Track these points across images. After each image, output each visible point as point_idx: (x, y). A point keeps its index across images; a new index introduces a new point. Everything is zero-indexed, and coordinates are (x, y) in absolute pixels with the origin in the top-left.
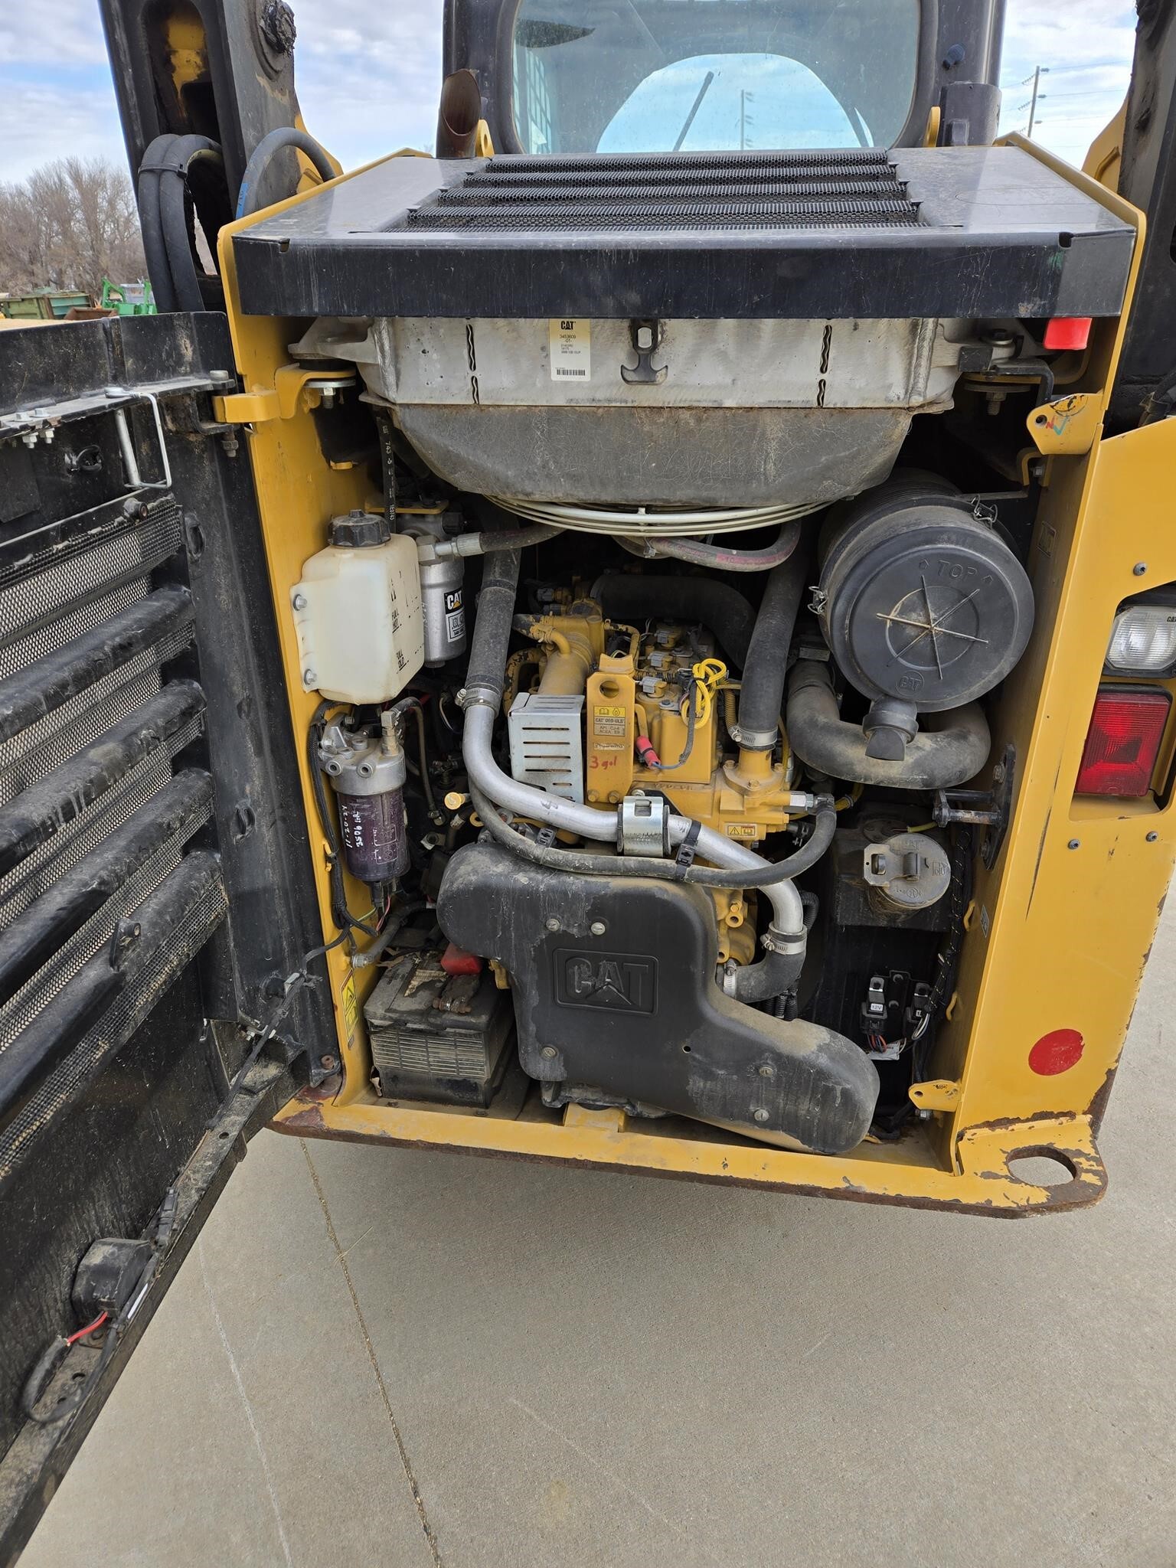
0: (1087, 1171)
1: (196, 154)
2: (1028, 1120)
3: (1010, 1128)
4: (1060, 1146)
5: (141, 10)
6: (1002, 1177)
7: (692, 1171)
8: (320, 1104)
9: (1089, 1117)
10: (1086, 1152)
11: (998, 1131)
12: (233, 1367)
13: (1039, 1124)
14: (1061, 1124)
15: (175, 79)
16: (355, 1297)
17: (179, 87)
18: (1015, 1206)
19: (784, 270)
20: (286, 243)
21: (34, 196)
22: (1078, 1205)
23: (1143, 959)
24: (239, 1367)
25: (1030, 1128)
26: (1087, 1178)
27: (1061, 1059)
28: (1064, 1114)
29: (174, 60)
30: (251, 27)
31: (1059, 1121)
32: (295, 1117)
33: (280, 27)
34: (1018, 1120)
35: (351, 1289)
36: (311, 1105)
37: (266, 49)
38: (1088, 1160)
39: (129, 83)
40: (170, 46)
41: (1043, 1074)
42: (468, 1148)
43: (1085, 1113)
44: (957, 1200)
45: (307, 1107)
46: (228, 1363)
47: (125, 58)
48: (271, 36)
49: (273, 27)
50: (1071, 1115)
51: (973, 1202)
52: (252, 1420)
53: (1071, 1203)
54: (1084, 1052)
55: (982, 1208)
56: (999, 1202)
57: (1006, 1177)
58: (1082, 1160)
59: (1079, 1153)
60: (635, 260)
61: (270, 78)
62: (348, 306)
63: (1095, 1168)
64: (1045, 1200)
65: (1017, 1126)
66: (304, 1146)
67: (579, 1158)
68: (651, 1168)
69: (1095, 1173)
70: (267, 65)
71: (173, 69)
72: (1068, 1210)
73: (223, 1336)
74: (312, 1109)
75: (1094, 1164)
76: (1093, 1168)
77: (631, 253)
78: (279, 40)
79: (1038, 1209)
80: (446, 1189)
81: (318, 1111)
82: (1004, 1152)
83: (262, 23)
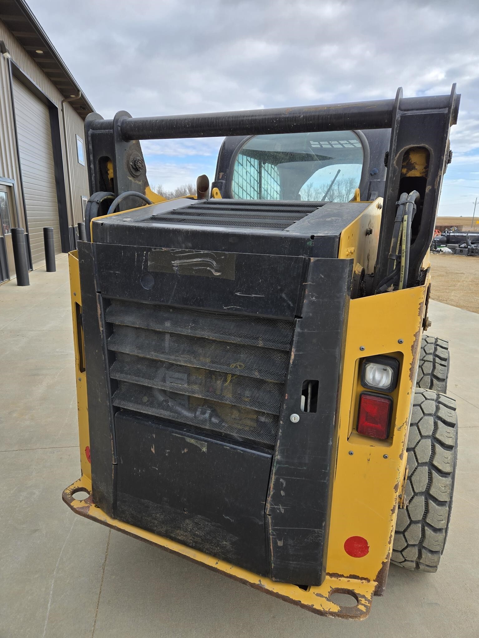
0: (363, 605)
1: (106, 197)
2: (347, 577)
3: (339, 579)
4: (356, 591)
5: (98, 160)
6: (325, 597)
7: (204, 562)
8: (91, 505)
9: (376, 583)
10: (367, 597)
11: (333, 579)
12: (49, 605)
13: (352, 580)
14: (363, 583)
15: (109, 177)
16: (100, 593)
17: (110, 179)
18: (323, 610)
19: (231, 240)
20: (102, 224)
21: (176, 195)
22: (352, 617)
23: (391, 512)
24: (51, 606)
25: (348, 581)
26: (361, 607)
27: (359, 551)
28: (365, 579)
29: (108, 172)
30: (127, 165)
31: (362, 581)
32: (81, 508)
33: (137, 164)
34: (342, 576)
35: (101, 589)
36: (88, 505)
37: (132, 170)
38: (366, 600)
39: (93, 179)
40: (108, 169)
41: (352, 556)
42: (130, 533)
43: (374, 581)
44: (300, 601)
45: (87, 505)
46: (48, 603)
47: (93, 172)
48: (134, 167)
49: (135, 165)
50: (368, 580)
51: (306, 603)
52: (45, 627)
53: (348, 616)
54: (370, 549)
55: (309, 607)
56: (317, 607)
57: (326, 598)
58: (363, 600)
59: (364, 597)
60: (190, 234)
61: (133, 177)
62: (116, 241)
63: (367, 604)
64: (337, 611)
65: (342, 579)
66: (110, 531)
67: (165, 546)
68: (189, 557)
69: (365, 606)
70: (132, 174)
71: (108, 174)
72: (347, 618)
73: (51, 593)
74: (88, 506)
75: (367, 602)
76: (366, 604)
77: (189, 232)
78: (137, 168)
79: (332, 614)
80: (151, 561)
81: (89, 507)
82: (331, 588)
83: (131, 163)
